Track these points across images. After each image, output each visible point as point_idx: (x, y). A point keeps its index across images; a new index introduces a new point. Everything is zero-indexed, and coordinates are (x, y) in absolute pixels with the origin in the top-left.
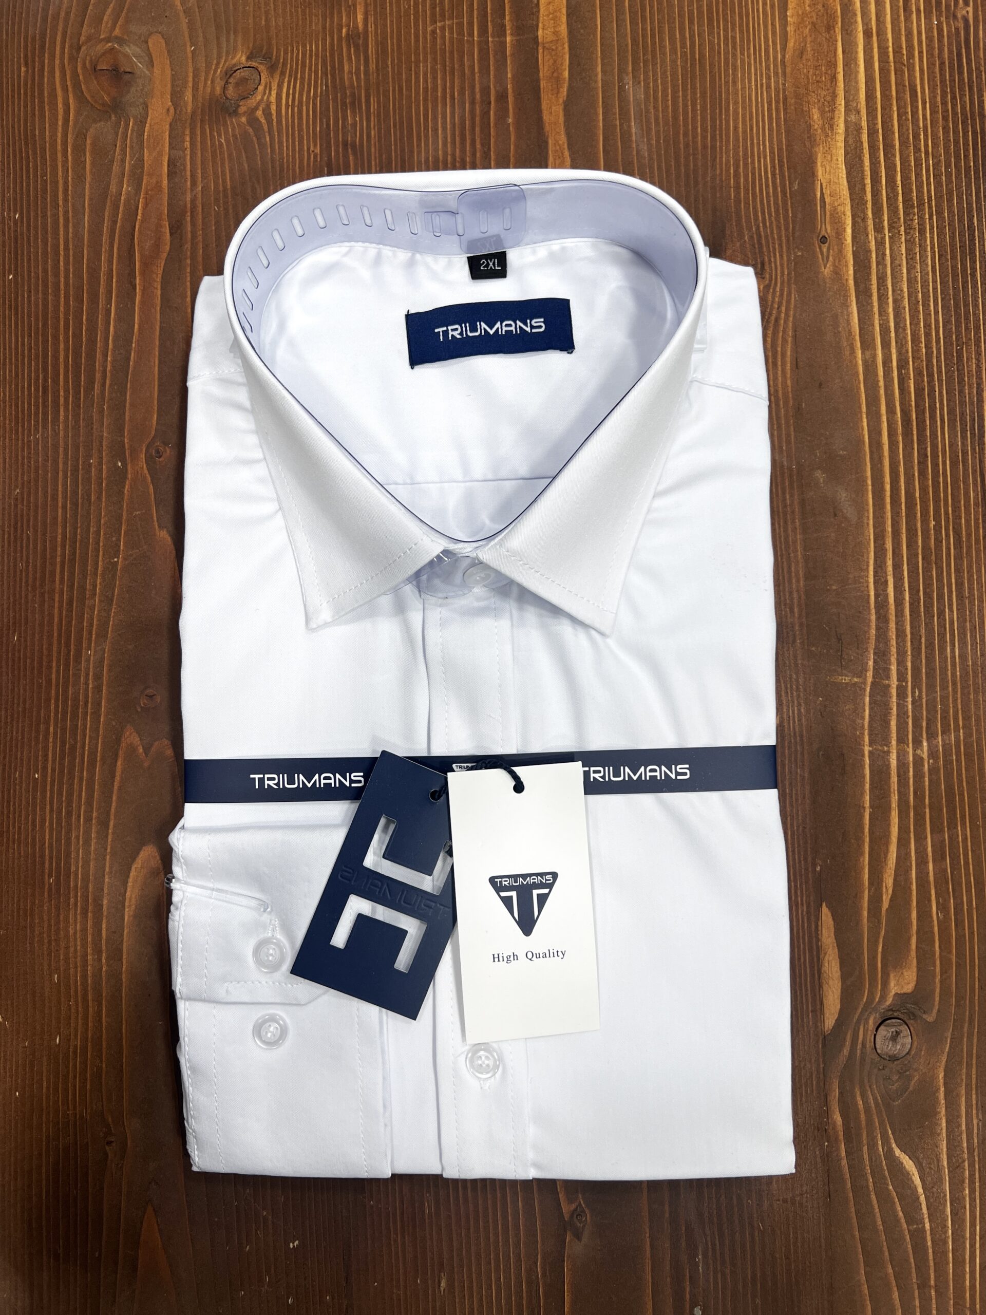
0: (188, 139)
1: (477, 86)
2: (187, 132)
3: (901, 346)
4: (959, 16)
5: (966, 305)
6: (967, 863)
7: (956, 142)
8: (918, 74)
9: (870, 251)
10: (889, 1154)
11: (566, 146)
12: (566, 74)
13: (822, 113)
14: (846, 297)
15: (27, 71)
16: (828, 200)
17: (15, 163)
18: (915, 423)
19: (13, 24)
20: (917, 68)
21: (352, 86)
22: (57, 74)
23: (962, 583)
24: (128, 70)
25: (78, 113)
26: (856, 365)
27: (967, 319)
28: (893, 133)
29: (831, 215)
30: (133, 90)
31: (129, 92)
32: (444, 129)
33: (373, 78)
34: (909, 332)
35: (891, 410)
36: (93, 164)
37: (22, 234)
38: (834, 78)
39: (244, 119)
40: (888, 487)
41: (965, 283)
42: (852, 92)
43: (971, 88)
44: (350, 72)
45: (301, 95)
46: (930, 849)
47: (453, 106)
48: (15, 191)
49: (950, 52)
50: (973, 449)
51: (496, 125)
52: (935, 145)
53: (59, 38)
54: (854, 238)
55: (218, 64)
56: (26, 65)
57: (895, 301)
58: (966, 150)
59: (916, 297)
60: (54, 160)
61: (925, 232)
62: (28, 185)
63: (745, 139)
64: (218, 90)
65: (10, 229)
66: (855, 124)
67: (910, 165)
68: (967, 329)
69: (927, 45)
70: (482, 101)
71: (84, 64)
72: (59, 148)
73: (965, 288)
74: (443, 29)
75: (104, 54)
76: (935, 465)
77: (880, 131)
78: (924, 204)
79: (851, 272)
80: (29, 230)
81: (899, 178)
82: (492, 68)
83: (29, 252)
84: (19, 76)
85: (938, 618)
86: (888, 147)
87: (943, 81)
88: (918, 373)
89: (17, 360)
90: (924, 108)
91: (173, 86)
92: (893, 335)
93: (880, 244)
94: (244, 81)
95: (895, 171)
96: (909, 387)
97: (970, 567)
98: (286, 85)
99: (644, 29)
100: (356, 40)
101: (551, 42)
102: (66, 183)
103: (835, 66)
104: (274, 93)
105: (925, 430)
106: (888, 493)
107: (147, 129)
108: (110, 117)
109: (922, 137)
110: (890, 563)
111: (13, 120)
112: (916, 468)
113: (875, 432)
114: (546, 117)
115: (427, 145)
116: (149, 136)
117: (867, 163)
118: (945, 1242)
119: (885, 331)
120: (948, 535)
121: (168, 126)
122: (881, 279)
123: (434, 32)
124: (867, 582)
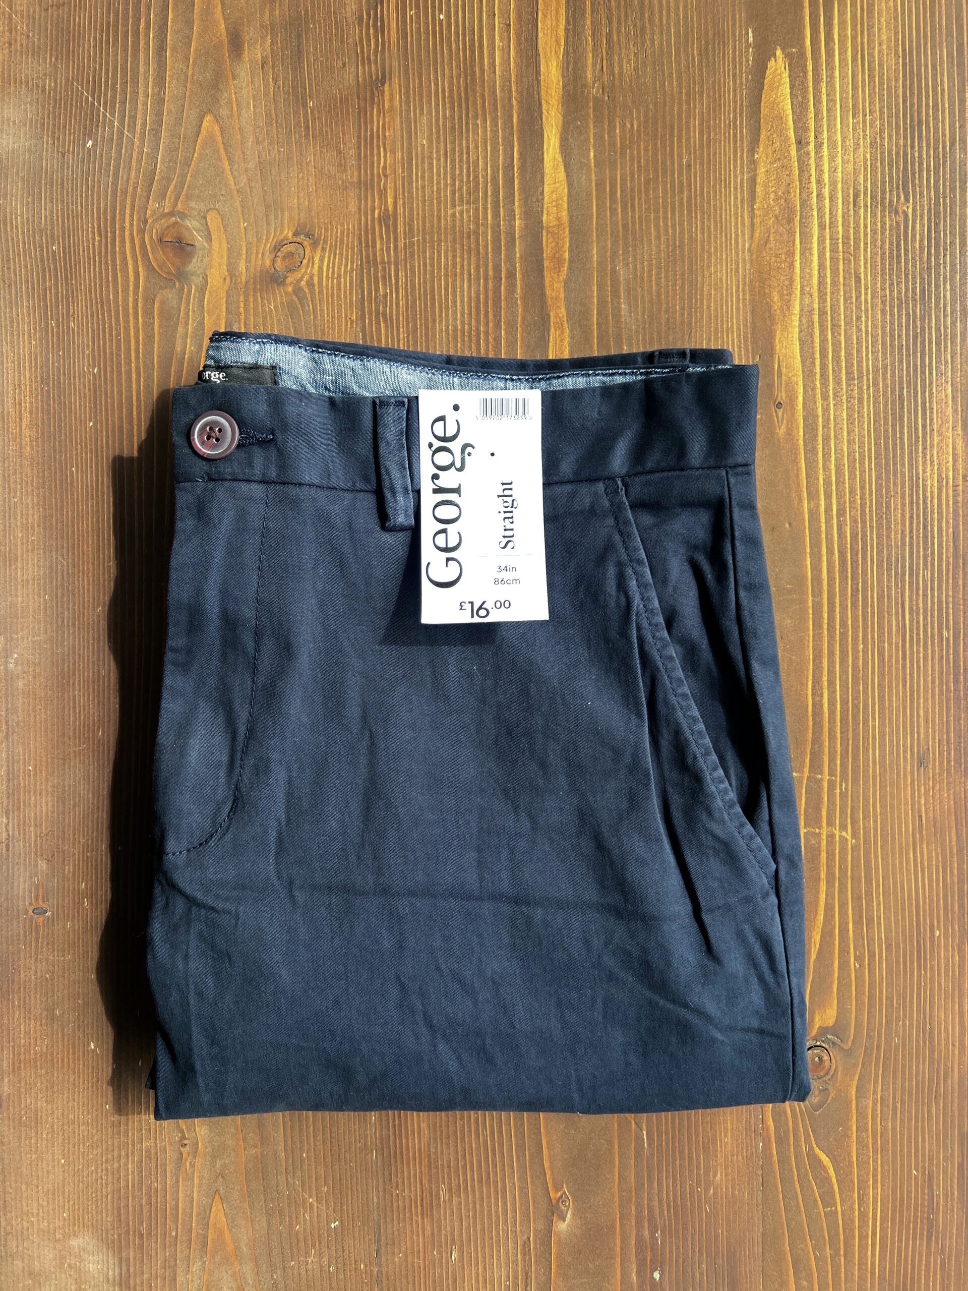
0: (242, 305)
1: (490, 264)
2: (242, 298)
3: (840, 496)
4: (900, 211)
5: (895, 464)
6: (879, 924)
7: (892, 324)
8: (862, 263)
9: (817, 416)
10: (811, 1151)
11: (565, 319)
12: (567, 255)
13: (781, 295)
14: (797, 454)
15: (100, 241)
16: (784, 370)
17: (93, 324)
18: (849, 563)
19: (87, 196)
20: (862, 258)
21: (383, 262)
22: (128, 245)
23: (884, 696)
24: (190, 242)
25: (147, 279)
26: (803, 513)
27: (895, 475)
28: (839, 315)
29: (786, 384)
30: (195, 260)
31: (190, 262)
32: (462, 302)
33: (401, 255)
34: (847, 485)
35: (830, 551)
36: (160, 326)
37: (100, 386)
38: (792, 265)
39: (290, 289)
40: (826, 616)
41: (895, 445)
42: (807, 278)
43: (906, 276)
44: (382, 249)
45: (340, 269)
46: (850, 912)
47: (469, 281)
48: (93, 349)
49: (891, 243)
50: (896, 585)
51: (506, 298)
52: (874, 326)
53: (128, 211)
54: (804, 404)
55: (267, 239)
56: (100, 235)
57: (836, 460)
58: (900, 330)
59: (854, 457)
60: (127, 322)
61: (863, 400)
62: (105, 343)
63: (716, 316)
64: (268, 263)
65: (89, 382)
66: (808, 306)
67: (852, 343)
68: (895, 484)
69: (872, 237)
70: (495, 277)
71: (151, 238)
72: (131, 311)
73: (895, 450)
74: (462, 213)
75: (168, 227)
76: (865, 598)
77: (829, 313)
78: (862, 377)
79: (801, 433)
80: (106, 383)
81: (843, 354)
82: (503, 248)
83: (106, 402)
84: (94, 245)
85: (863, 725)
86: (835, 326)
87: (883, 270)
88: (854, 520)
89: (97, 496)
90: (866, 294)
91: (229, 257)
92: (834, 487)
93: (826, 410)
94: (291, 254)
95: (840, 348)
96: (846, 532)
97: (890, 682)
98: (326, 259)
99: (633, 217)
100: (388, 220)
101: (554, 227)
102: (137, 343)
103: (793, 254)
104: (316, 266)
105: (857, 568)
106: (826, 621)
107: (206, 296)
108: (175, 284)
109: (863, 319)
110: (825, 678)
111: (90, 285)
112: (849, 600)
113: (817, 569)
114: (548, 292)
115: (447, 315)
116: (208, 302)
117: (817, 340)
118: (853, 1221)
119: (827, 483)
120: (873, 656)
121: (225, 294)
122: (826, 439)
123: (454, 215)
124: (807, 694)
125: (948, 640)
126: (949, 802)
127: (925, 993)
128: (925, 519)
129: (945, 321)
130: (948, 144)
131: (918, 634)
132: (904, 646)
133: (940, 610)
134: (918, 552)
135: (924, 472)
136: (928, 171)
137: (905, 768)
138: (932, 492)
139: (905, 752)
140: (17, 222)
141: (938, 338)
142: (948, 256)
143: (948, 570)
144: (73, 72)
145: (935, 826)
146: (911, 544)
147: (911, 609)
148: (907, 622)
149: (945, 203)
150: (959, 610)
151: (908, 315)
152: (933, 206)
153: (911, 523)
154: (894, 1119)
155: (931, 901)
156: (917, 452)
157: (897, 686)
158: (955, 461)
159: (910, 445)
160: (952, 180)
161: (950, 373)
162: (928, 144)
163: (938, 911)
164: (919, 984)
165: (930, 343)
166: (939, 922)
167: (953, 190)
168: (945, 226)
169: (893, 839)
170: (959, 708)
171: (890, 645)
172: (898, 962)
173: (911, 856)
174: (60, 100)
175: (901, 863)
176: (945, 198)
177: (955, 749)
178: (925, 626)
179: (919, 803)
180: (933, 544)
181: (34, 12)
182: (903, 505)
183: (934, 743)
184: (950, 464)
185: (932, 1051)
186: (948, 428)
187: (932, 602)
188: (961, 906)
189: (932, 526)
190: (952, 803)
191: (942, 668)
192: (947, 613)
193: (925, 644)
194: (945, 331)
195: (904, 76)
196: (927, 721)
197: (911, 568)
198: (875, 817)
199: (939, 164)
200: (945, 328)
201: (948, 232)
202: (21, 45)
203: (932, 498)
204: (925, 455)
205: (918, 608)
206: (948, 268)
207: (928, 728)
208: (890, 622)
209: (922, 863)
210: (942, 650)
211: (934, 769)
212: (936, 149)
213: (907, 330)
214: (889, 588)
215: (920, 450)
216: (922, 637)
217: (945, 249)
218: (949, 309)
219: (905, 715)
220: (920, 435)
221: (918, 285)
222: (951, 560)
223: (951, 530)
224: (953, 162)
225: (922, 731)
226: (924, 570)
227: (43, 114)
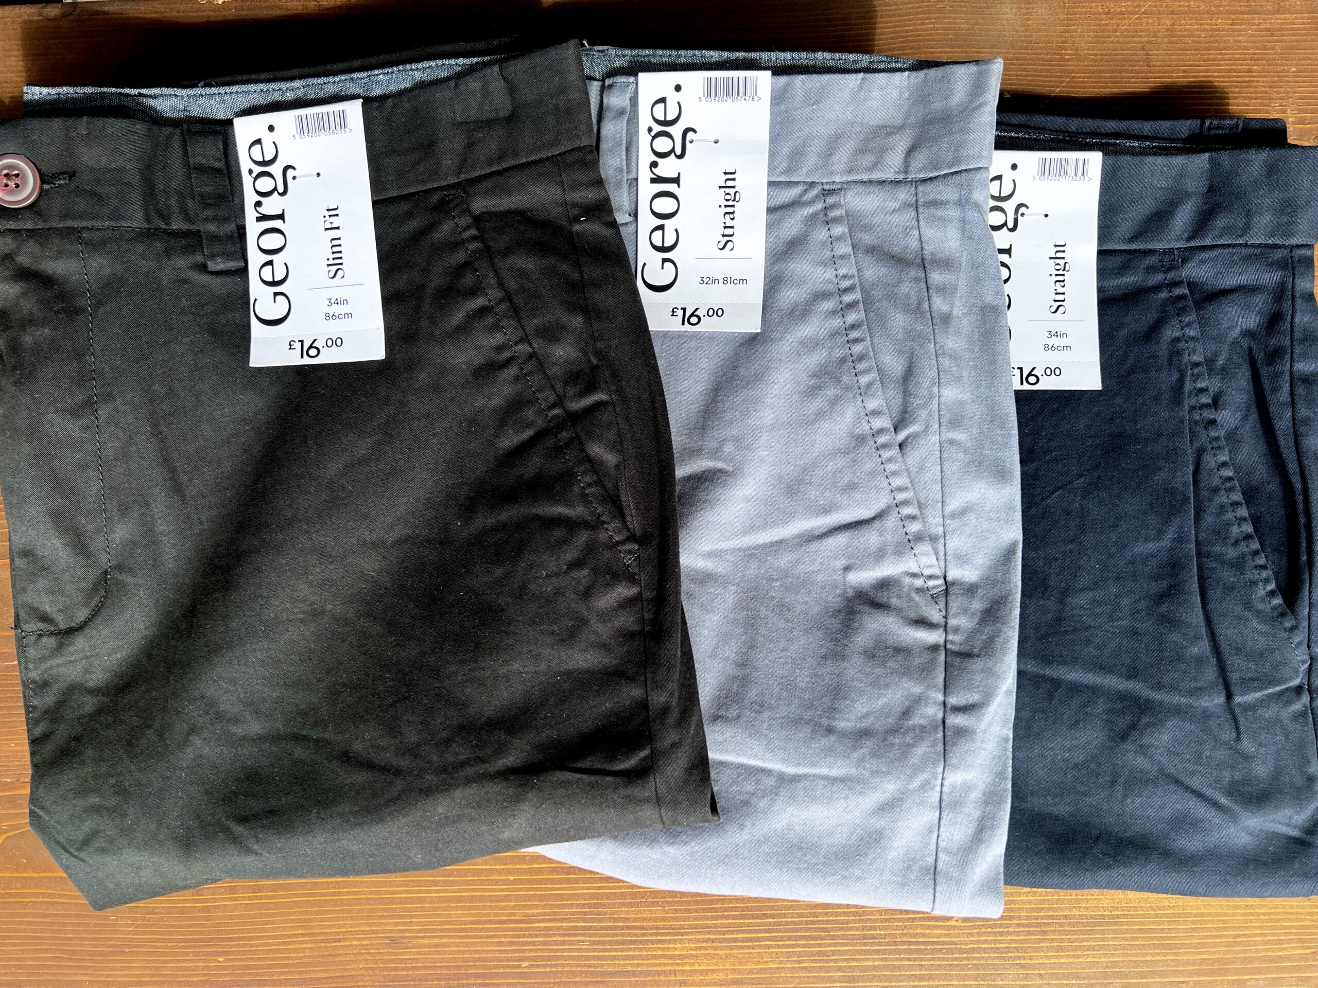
125: (519, 967)
126: (353, 969)
127: (161, 947)
128: (641, 942)
129: (842, 960)
130: (1023, 962)
131: (524, 936)
132: (512, 921)
133: (550, 958)
134: (608, 935)
135: (689, 941)
136: (995, 942)
137: (388, 924)
138: (669, 949)
139: (405, 924)
140: (928, 24)
141: (825, 953)
142: (908, 963)
143: (590, 966)
144: (1080, 77)
145: (329, 955)
146: (616, 928)
147: (550, 928)
148: (537, 925)
149: (962, 959)
150: (549, 977)
151: (848, 922)
152: (958, 946)
153: (637, 928)
154: (34, 915)
155: (254, 952)
156: (709, 933)
157: (471, 915)
158: (701, 972)
159: (716, 926)
160: (985, 967)
161: (789, 966)
162: (1022, 941)
163: (243, 960)
164: (169, 941)
165: (820, 945)
166: (232, 960)
167: (976, 967)
168: (939, 959)
169: (317, 913)
170: (449, 979)
171: (513, 907)
172: (192, 918)
173: (300, 932)
174: (1051, 65)
175: (292, 921)
176: (968, 959)
177: (408, 976)
178: (533, 943)
179: (353, 939)
180: (616, 950)
181: (1140, 36)
182: (655, 920)
183: (414, 953)
184: (697, 967)
185: (102, 954)
186: (734, 965)
187: (557, 950)
188: (249, 983)
189: (635, 949)
190: (353, 973)
191: (490, 961)
192: (546, 965)
193: (515, 944)
194: (831, 961)
195: (1092, 917)
196: (436, 946)
197: (591, 928)
198: (339, 894)
199: (1002, 953)
200: (836, 961)
201: (932, 962)
202: (1107, 25)
203: (663, 949)
204: (706, 941)
205: (551, 936)
206: (896, 963)
207: (429, 947)
208: (536, 907)
209: (293, 943)
210: (508, 960)
211: (387, 954)
212: (1017, 949)
213: (833, 922)
214: (571, 906)
215: (711, 936)
216: (522, 940)
217: (915, 960)
218: (854, 964)
219: (442, 923)
220: (726, 936)
221: (878, 932)
222: (600, 969)
223: (630, 969)
224: (1004, 967)
225: (426, 941)
226: (589, 941)
227: (1037, 48)
